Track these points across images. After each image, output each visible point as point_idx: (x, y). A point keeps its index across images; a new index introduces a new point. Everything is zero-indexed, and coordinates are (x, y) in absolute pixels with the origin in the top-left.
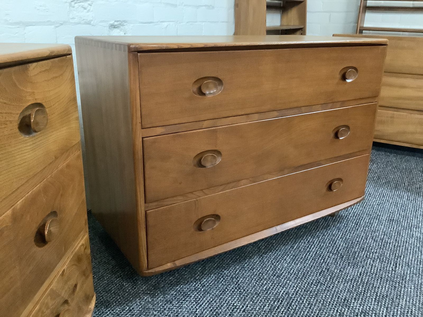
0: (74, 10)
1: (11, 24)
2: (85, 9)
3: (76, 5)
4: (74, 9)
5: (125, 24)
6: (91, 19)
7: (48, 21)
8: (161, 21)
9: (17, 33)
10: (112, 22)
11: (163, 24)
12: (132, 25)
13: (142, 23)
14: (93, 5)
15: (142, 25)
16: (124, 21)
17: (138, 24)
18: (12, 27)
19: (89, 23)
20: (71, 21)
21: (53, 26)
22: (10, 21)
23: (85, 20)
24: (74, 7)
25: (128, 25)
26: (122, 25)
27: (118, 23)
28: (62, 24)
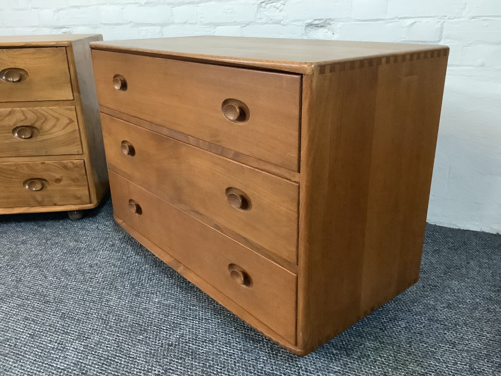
0: (265, 11)
1: (205, 24)
2: (277, 9)
3: (268, 6)
4: (265, 9)
5: (332, 23)
6: (282, 18)
7: (235, 22)
8: (399, 17)
9: (208, 32)
10: (309, 21)
11: (406, 20)
12: (342, 23)
13: (359, 20)
14: (286, 4)
15: (360, 23)
16: (330, 19)
17: (353, 23)
18: (205, 27)
19: (278, 23)
20: (258, 21)
21: (239, 26)
22: (204, 23)
23: (272, 21)
24: (265, 8)
25: (336, 23)
26: (327, 24)
27: (321, 21)
28: (248, 24)
